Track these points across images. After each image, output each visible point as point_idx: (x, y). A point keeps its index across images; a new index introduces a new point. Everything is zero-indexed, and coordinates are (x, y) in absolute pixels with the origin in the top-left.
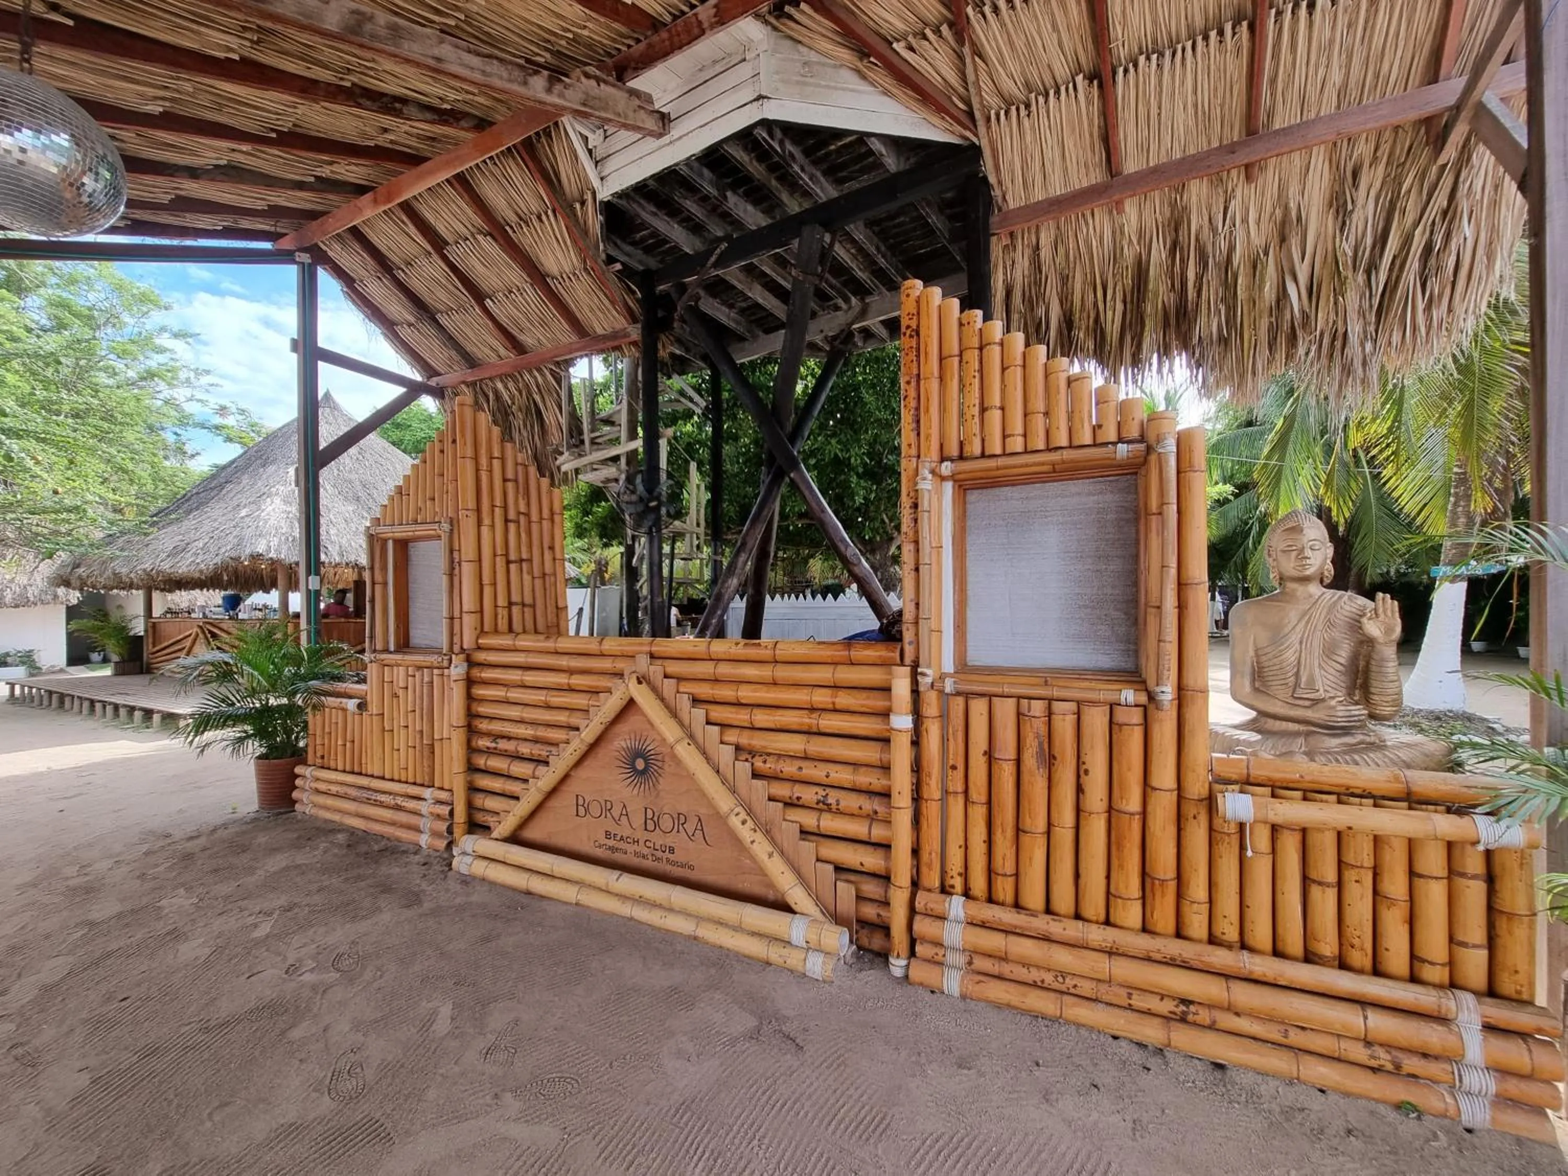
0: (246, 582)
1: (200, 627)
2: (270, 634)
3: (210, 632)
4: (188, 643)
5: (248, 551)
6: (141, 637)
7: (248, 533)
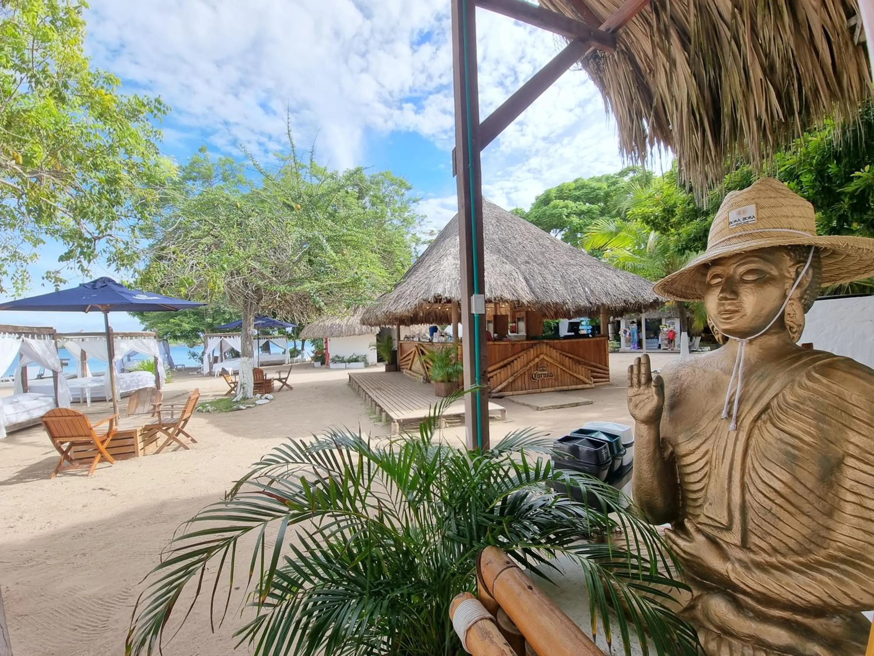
0: (441, 318)
1: (416, 347)
2: (448, 353)
3: (421, 350)
4: (411, 356)
5: (433, 293)
6: (396, 351)
7: (433, 281)
